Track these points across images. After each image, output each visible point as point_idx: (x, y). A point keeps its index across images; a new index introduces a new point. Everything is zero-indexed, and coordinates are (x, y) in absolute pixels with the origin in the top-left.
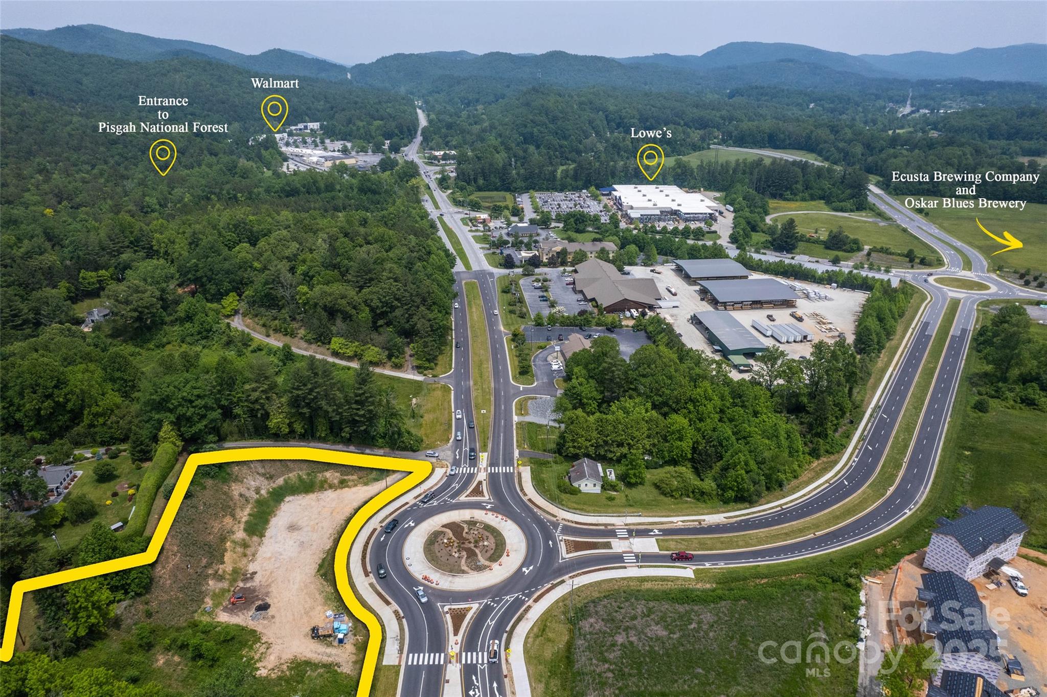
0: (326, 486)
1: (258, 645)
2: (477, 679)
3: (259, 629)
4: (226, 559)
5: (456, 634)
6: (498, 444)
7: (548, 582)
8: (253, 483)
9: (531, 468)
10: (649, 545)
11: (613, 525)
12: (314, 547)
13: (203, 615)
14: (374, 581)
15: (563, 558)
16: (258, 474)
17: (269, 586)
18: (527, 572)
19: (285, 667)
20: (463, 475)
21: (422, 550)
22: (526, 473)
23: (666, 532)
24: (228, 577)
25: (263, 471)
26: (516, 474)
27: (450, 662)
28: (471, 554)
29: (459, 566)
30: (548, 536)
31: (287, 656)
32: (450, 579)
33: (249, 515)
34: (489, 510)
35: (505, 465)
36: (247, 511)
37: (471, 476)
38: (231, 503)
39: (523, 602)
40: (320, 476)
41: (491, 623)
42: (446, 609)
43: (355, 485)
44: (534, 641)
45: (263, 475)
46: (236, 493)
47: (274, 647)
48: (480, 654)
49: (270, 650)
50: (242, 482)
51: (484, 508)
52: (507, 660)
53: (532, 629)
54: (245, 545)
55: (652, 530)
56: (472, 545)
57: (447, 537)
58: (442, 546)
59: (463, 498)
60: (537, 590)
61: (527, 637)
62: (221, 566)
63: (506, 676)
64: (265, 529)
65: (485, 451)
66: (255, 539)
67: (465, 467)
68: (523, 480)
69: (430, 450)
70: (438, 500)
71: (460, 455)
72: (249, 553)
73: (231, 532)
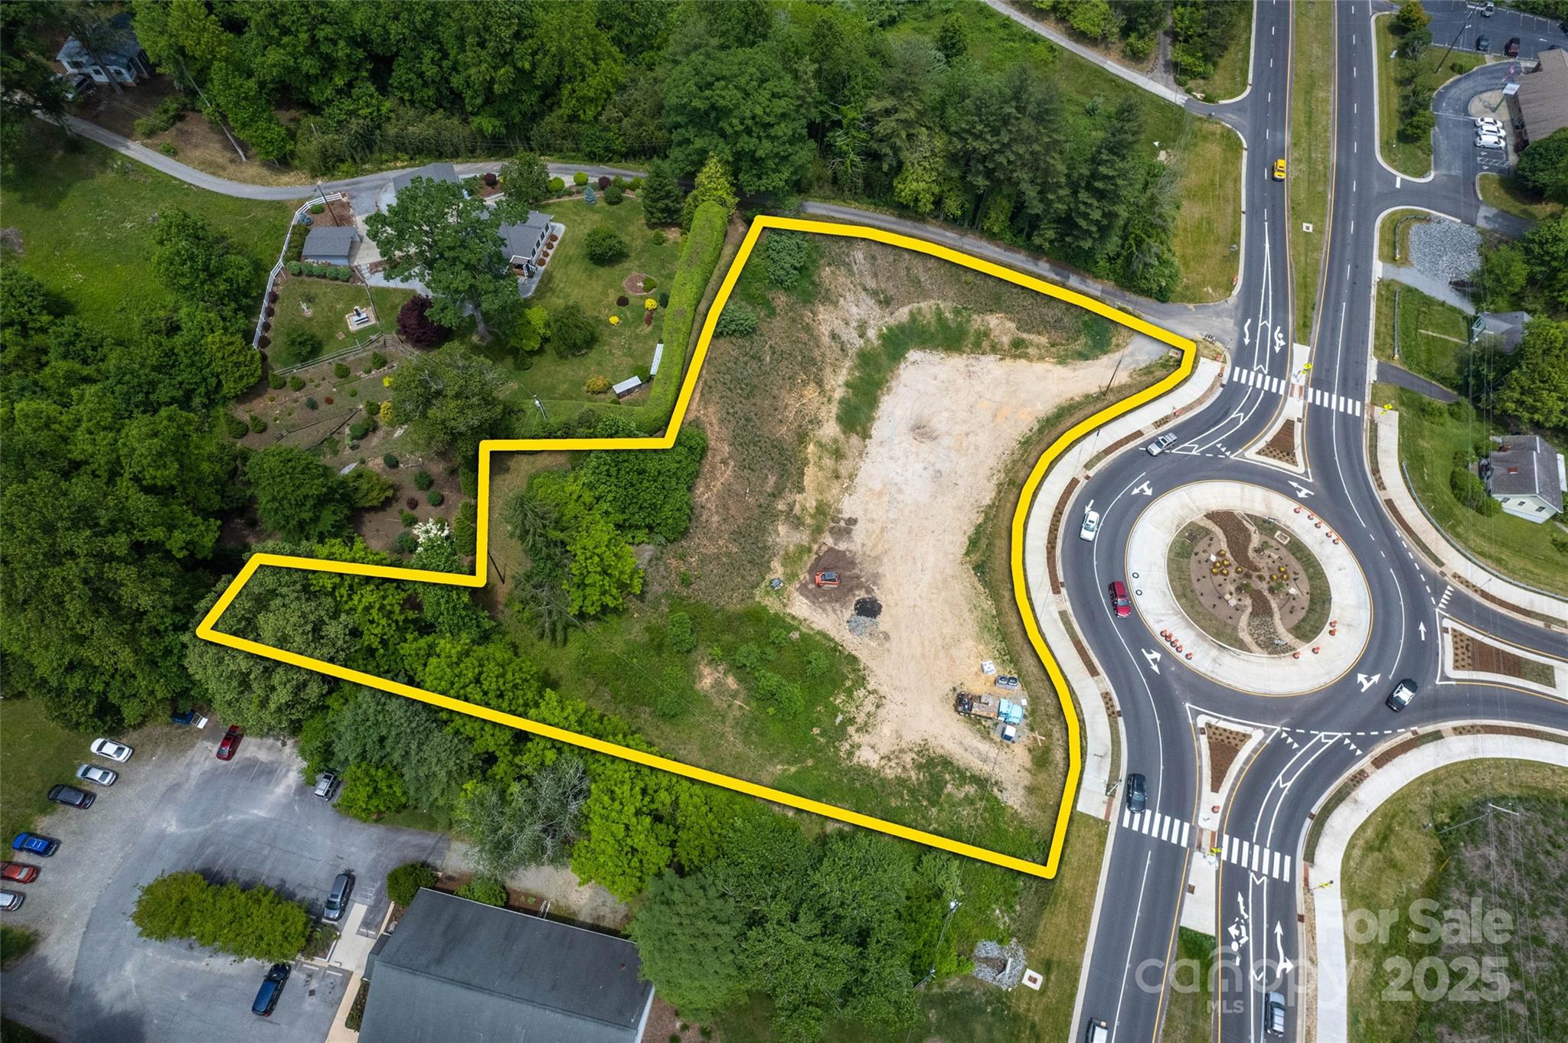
0: (985, 344)
1: (862, 692)
2: (1246, 904)
3: (863, 656)
4: (807, 481)
5: (1215, 788)
6: (1334, 330)
7: (1406, 725)
8: (854, 310)
9: (1401, 416)
12: (961, 491)
13: (767, 593)
14: (1068, 606)
15: (1445, 678)
16: (865, 289)
17: (877, 559)
18: (1366, 685)
19: (908, 759)
20: (1256, 392)
21: (1162, 562)
22: (1389, 424)
24: (808, 521)
25: (874, 286)
26: (1366, 425)
27: (1199, 847)
28: (1261, 609)
29: (1235, 629)
30: (1420, 612)
31: (912, 737)
32: (1214, 652)
33: (847, 385)
34: (1301, 501)
35: (1345, 392)
36: (843, 376)
37: (1272, 402)
38: (817, 353)
39: (1352, 758)
40: (977, 322)
41: (1283, 784)
42: (1202, 721)
43: (1041, 358)
44: (1364, 857)
45: (874, 294)
46: (824, 330)
47: (889, 705)
48: (1257, 848)
49: (882, 712)
50: (835, 304)
51: (1291, 494)
52: (1306, 880)
53: (1363, 827)
54: (838, 454)
56: (1263, 586)
57: (1214, 549)
58: (1206, 567)
59: (1251, 454)
60: (1382, 737)
61: (1351, 845)
62: (799, 497)
63: (1301, 918)
64: (871, 419)
65: (1305, 341)
66: (855, 439)
67: (1260, 371)
68: (1382, 445)
69: (1191, 306)
70: (1201, 443)
71: (1253, 337)
72: (844, 472)
73: (816, 422)
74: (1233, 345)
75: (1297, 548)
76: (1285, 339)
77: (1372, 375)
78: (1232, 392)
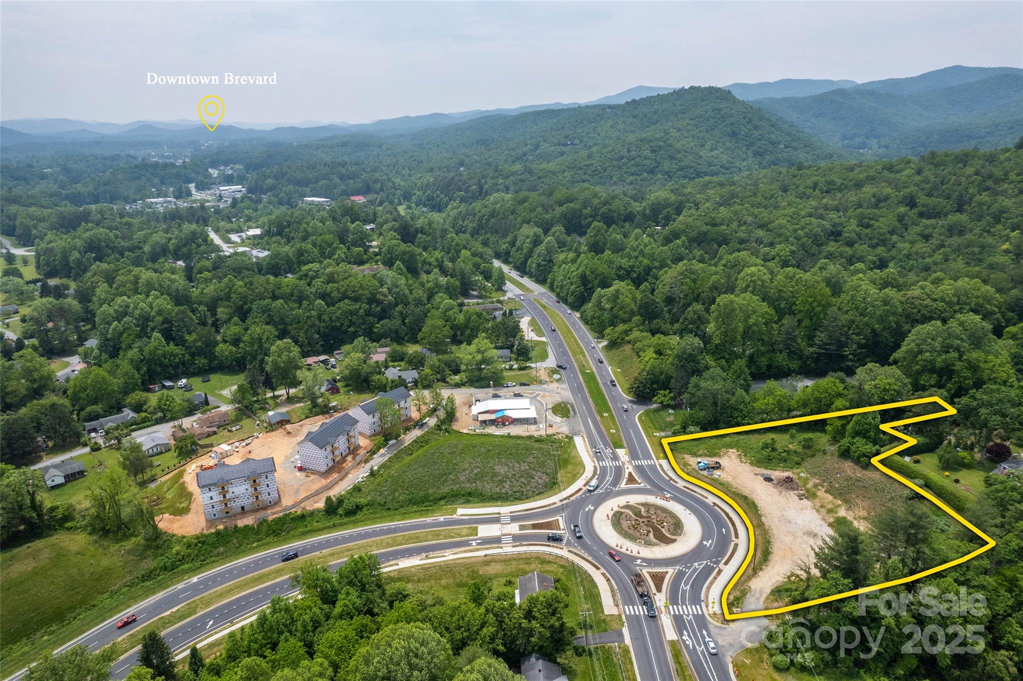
1: (748, 461)
3: (757, 469)
5: (630, 473)
7: (573, 500)
9: (603, 612)
10: (485, 531)
11: (514, 546)
14: (706, 500)
15: (561, 516)
17: (780, 492)
18: (589, 507)
19: (722, 453)
20: (684, 603)
21: (684, 521)
22: (609, 607)
23: (466, 544)
24: (814, 490)
26: (620, 602)
27: (628, 462)
28: (638, 514)
29: (644, 507)
32: (648, 501)
34: (638, 558)
37: (673, 599)
41: (609, 478)
48: (611, 465)
51: (644, 560)
52: (594, 463)
55: (478, 544)
57: (667, 528)
59: (671, 571)
61: (583, 471)
62: (824, 490)
63: (593, 457)
65: (673, 644)
66: (832, 520)
67: (687, 616)
68: (609, 594)
69: (750, 645)
70: (695, 570)
71: (703, 636)
72: (821, 510)
73: (847, 510)
74: (711, 627)
75: (633, 538)
76: (684, 641)
77: (625, 631)
78: (696, 600)
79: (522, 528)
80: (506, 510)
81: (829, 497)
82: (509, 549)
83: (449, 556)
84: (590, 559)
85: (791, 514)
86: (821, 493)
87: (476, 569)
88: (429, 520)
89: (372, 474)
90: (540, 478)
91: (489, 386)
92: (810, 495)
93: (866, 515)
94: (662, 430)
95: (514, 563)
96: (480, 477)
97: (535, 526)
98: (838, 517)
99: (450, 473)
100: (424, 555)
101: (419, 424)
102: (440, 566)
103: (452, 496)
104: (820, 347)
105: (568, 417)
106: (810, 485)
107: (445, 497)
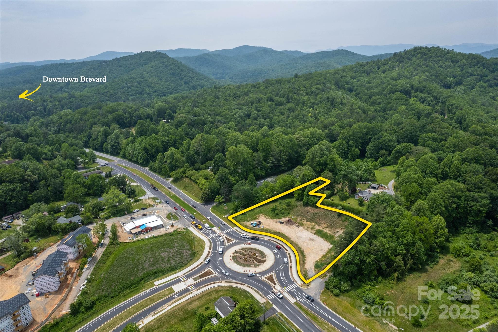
1: (270, 218)
3: (275, 220)
5: (226, 237)
7: (209, 258)
10: (177, 288)
11: (198, 290)
14: (265, 239)
15: (209, 267)
17: (290, 227)
18: (219, 258)
20: (287, 285)
23: (171, 298)
24: (301, 222)
26: (264, 296)
27: (221, 232)
28: (243, 254)
32: (242, 247)
33: (326, 232)
34: (256, 273)
36: (328, 232)
39: (213, 250)
42: (235, 241)
48: (215, 236)
52: (207, 237)
54: (312, 228)
55: (178, 296)
56: (246, 257)
57: (258, 256)
61: (205, 243)
63: (204, 235)
64: (318, 236)
65: (295, 303)
66: (315, 232)
67: (292, 290)
68: (257, 294)
69: (321, 291)
70: (282, 270)
71: (304, 295)
72: (308, 229)
73: (318, 226)
74: (304, 290)
75: (248, 266)
76: (299, 301)
77: (275, 306)
78: (291, 282)
79: (195, 279)
80: (180, 274)
81: (309, 223)
82: (196, 293)
83: (167, 308)
84: (237, 282)
85: (299, 234)
86: (305, 222)
87: (186, 309)
88: (142, 294)
89: (89, 281)
90: (187, 253)
91: (125, 214)
92: (300, 225)
93: (326, 226)
94: (226, 214)
95: (203, 298)
96: (156, 262)
97: (201, 277)
98: (316, 230)
99: (138, 266)
100: (152, 313)
101: (100, 245)
102: (166, 315)
103: (147, 277)
104: (272, 163)
105: (178, 219)
106: (299, 220)
107: (143, 279)
